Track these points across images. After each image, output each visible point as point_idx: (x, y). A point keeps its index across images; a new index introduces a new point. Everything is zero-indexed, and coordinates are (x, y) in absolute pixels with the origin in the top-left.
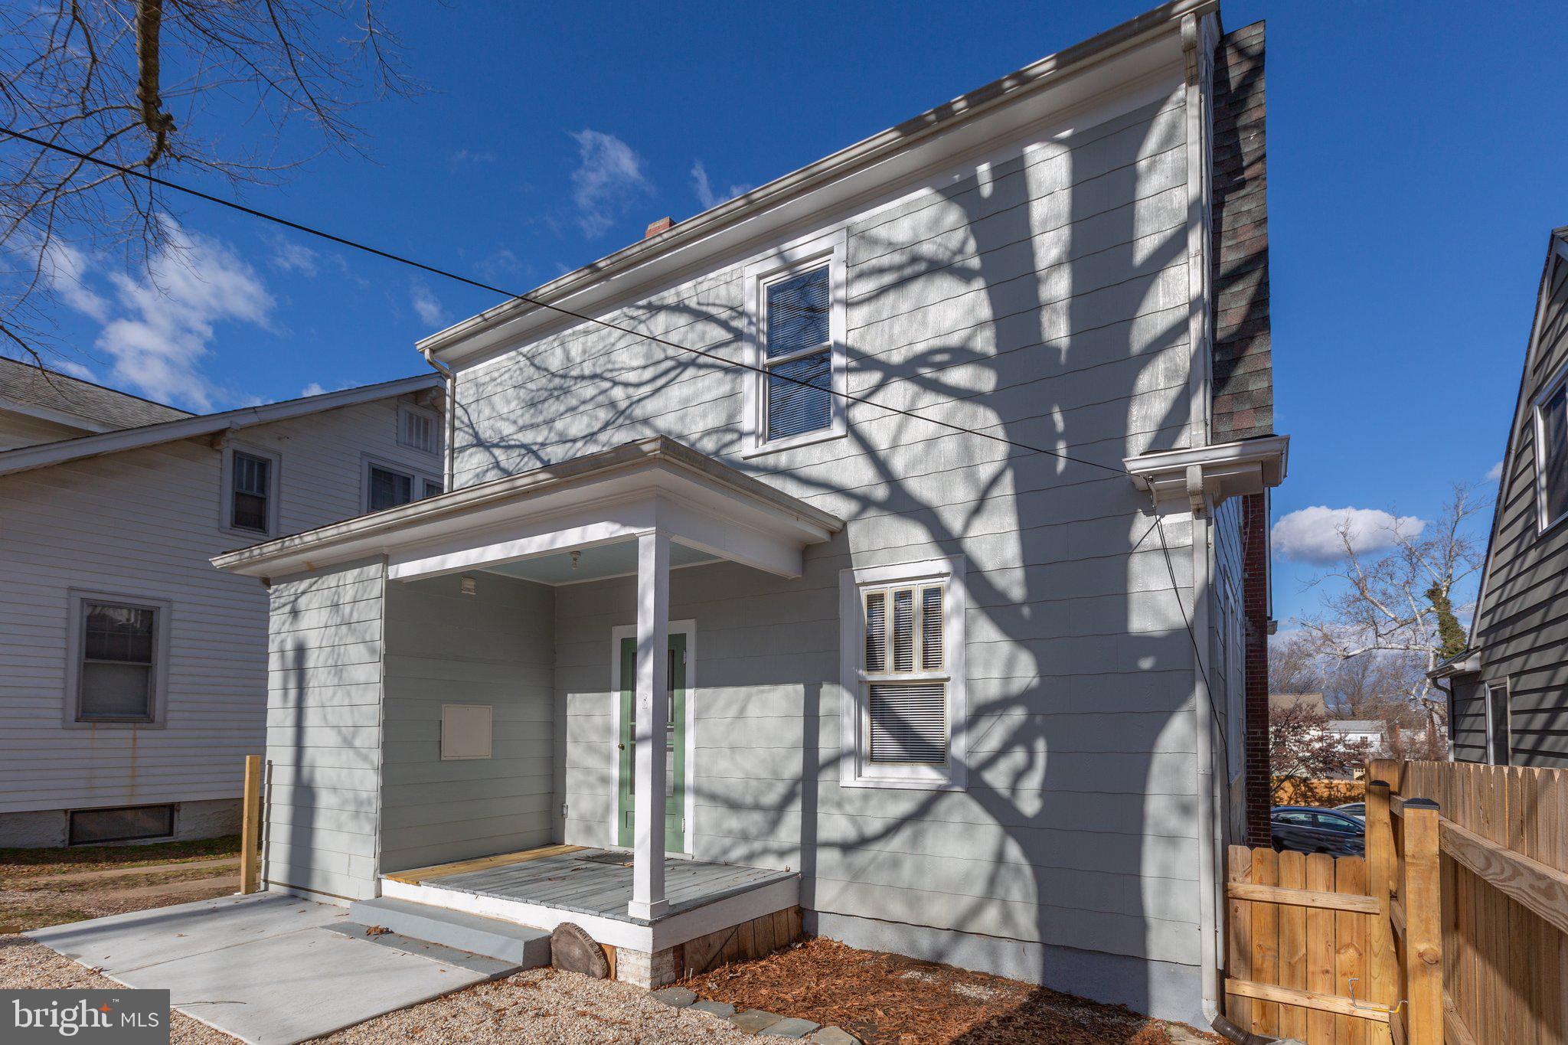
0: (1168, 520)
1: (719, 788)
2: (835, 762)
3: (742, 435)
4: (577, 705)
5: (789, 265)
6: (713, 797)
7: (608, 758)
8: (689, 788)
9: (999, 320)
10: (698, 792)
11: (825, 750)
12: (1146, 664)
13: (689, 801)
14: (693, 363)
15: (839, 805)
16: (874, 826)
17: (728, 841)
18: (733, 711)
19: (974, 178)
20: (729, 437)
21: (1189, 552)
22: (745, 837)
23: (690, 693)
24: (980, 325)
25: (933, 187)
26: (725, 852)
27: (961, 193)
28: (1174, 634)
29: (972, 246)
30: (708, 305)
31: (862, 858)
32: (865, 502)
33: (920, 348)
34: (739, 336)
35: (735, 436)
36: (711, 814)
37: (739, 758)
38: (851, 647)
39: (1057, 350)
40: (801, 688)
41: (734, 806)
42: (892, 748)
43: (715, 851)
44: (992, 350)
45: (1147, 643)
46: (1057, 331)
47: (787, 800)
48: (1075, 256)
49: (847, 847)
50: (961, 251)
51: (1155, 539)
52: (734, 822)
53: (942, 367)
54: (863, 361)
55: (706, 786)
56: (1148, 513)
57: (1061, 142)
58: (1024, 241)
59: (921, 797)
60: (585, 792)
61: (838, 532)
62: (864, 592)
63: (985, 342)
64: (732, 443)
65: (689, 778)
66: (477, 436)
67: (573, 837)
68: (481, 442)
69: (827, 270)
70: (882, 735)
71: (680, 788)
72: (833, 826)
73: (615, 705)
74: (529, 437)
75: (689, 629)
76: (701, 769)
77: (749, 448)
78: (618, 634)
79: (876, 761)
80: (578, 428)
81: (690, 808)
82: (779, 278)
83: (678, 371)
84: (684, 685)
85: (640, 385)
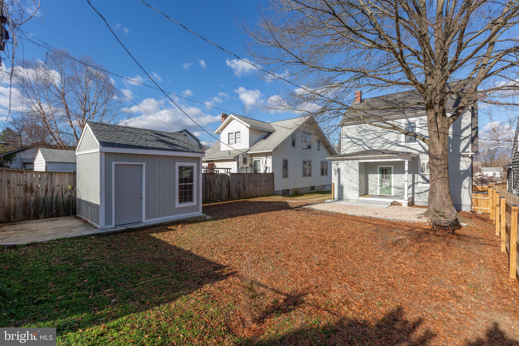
0: (466, 158)
1: (397, 186)
3: (401, 142)
4: (370, 176)
6: (396, 187)
7: (377, 182)
10: (394, 187)
12: (462, 173)
14: (392, 131)
15: (418, 188)
16: (423, 191)
17: (398, 193)
18: (399, 177)
20: (398, 142)
21: (468, 162)
22: (402, 192)
23: (393, 175)
28: (465, 170)
31: (420, 195)
32: (421, 152)
36: (396, 189)
37: (401, 183)
38: (420, 170)
39: (450, 138)
40: (412, 175)
41: (399, 188)
42: (425, 182)
43: (396, 194)
45: (462, 171)
46: (451, 136)
47: (409, 187)
49: (418, 193)
51: (464, 160)
52: (399, 191)
56: (463, 157)
60: (372, 187)
61: (418, 156)
62: (422, 164)
65: (393, 185)
66: (347, 136)
67: (370, 193)
68: (348, 137)
69: (415, 122)
70: (424, 180)
71: (391, 186)
72: (416, 191)
73: (378, 176)
74: (359, 138)
75: (392, 167)
76: (394, 184)
77: (402, 144)
78: (379, 167)
79: (423, 183)
80: (369, 137)
81: (393, 189)
82: (407, 122)
83: (389, 132)
84: (391, 174)
85: (382, 133)
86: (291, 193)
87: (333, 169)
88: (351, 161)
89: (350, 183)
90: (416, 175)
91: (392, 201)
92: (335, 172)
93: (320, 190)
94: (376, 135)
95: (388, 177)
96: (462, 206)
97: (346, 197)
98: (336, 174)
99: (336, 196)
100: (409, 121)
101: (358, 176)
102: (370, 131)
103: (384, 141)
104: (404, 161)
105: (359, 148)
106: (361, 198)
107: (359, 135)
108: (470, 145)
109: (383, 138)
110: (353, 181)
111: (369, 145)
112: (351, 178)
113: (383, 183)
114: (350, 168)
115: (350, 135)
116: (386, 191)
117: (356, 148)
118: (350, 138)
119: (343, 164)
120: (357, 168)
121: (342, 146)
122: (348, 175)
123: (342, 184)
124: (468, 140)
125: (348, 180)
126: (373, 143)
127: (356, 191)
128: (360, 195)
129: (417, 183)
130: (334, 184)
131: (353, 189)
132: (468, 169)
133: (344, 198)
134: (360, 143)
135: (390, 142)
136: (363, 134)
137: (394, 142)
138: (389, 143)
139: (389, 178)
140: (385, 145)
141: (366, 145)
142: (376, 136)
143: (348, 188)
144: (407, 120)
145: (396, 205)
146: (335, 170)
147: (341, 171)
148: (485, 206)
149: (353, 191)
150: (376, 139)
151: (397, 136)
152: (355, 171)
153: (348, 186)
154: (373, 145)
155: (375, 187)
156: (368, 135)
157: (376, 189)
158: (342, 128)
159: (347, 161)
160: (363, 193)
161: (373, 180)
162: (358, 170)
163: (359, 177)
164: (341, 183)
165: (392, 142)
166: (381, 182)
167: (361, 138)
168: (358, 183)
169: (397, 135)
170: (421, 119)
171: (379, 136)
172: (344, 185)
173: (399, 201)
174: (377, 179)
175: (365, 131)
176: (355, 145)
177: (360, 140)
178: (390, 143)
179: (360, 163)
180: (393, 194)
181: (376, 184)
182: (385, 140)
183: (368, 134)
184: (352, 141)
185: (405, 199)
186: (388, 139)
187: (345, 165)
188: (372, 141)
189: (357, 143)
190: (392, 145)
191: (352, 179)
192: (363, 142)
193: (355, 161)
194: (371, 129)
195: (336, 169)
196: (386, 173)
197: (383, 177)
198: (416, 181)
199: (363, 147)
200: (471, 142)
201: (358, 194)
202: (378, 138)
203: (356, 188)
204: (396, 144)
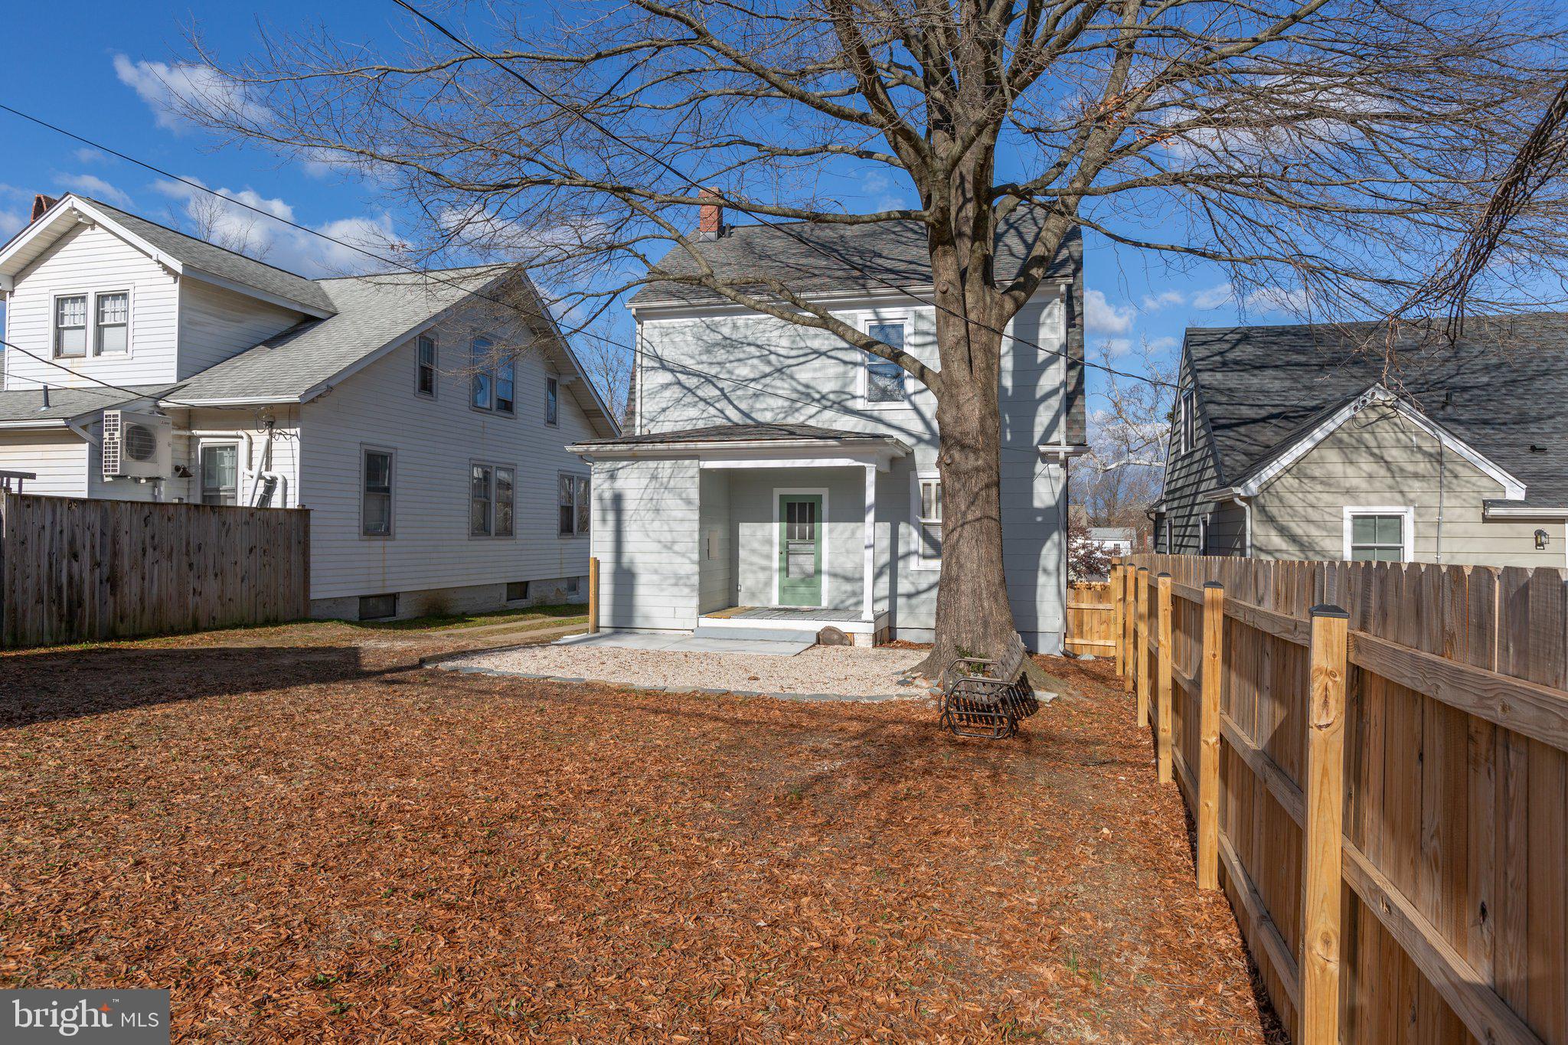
0: (1050, 466)
1: (839, 571)
3: (854, 397)
4: (745, 530)
6: (836, 576)
7: (769, 557)
8: (825, 572)
10: (830, 573)
11: (900, 555)
12: (1039, 519)
13: (824, 578)
14: (824, 354)
15: (906, 577)
16: (924, 586)
17: (844, 597)
18: (847, 534)
20: (844, 397)
21: (1058, 479)
22: (854, 594)
23: (825, 526)
26: (843, 602)
28: (1049, 509)
31: (914, 601)
32: (920, 440)
34: (854, 346)
35: (851, 397)
36: (839, 583)
37: (851, 556)
38: (915, 506)
39: (1008, 391)
40: (888, 523)
41: (845, 579)
42: (929, 551)
43: (837, 601)
45: (1040, 511)
46: (1008, 383)
47: (880, 574)
49: (909, 596)
51: (1045, 472)
52: (847, 587)
55: (831, 570)
56: (1043, 463)
60: (750, 575)
61: (910, 455)
62: (921, 482)
64: (848, 400)
65: (825, 567)
66: (660, 360)
67: (744, 601)
68: (664, 368)
69: (902, 326)
70: (927, 546)
71: (818, 572)
72: (904, 586)
73: (775, 530)
74: (704, 369)
75: (824, 492)
76: (831, 563)
77: (860, 405)
78: (777, 492)
79: (925, 557)
80: (743, 371)
81: (825, 581)
82: (875, 323)
83: (815, 356)
84: (821, 521)
85: (788, 357)
86: (404, 610)
87: (594, 495)
88: (668, 464)
89: (665, 557)
90: (903, 528)
91: (817, 626)
92: (604, 510)
93: (552, 598)
94: (769, 363)
95: (812, 533)
96: (1040, 635)
97: (646, 617)
98: (604, 520)
99: (605, 619)
100: (880, 320)
101: (696, 526)
102: (749, 344)
103: (798, 392)
104: (864, 468)
105: (705, 415)
106: (706, 622)
107: (704, 358)
108: (1063, 419)
109: (792, 378)
110: (676, 548)
111: (743, 406)
112: (668, 537)
113: (792, 559)
114: (666, 495)
115: (668, 354)
116: (802, 589)
117: (693, 412)
118: (672, 371)
119: (636, 474)
120: (694, 494)
121: (638, 401)
122: (657, 525)
123: (632, 562)
124: (1055, 402)
125: (656, 547)
126: (757, 396)
127: (686, 591)
128: (705, 610)
129: (908, 554)
130: (597, 563)
131: (676, 585)
132: (1057, 504)
133: (639, 622)
134: (710, 392)
135: (817, 396)
136: (721, 355)
137: (831, 396)
138: (814, 400)
139: (813, 538)
140: (799, 405)
141: (731, 402)
142: (768, 369)
143: (655, 578)
144: (876, 314)
145: (832, 643)
146: (601, 499)
147: (629, 505)
148: (1103, 634)
149: (675, 590)
150: (768, 380)
151: (845, 374)
152: (684, 506)
153: (656, 572)
154: (758, 406)
155: (762, 576)
156: (739, 360)
157: (768, 583)
158: (639, 327)
159: (652, 464)
160: (720, 599)
161: (756, 545)
162: (697, 502)
163: (701, 530)
164: (625, 559)
165: (823, 397)
166: (787, 553)
167: (713, 371)
168: (696, 557)
169: (841, 368)
170: (919, 316)
171: (780, 371)
172: (639, 569)
173: (845, 627)
174: (770, 542)
175: (729, 344)
176: (689, 399)
177: (709, 380)
178: (818, 401)
179: (704, 472)
180: (825, 604)
181: (764, 563)
182: (800, 388)
183: (742, 356)
184: (679, 383)
185: (864, 617)
186: (812, 384)
187: (644, 482)
188: (753, 387)
189: (700, 393)
190: (825, 408)
191: (674, 542)
192: (722, 390)
193: (687, 462)
194: (751, 339)
195: (608, 495)
196: (802, 520)
197: (790, 535)
198: (901, 550)
199: (722, 412)
200: (1064, 407)
201: (695, 602)
202: (776, 375)
203: (688, 577)
204: (839, 403)
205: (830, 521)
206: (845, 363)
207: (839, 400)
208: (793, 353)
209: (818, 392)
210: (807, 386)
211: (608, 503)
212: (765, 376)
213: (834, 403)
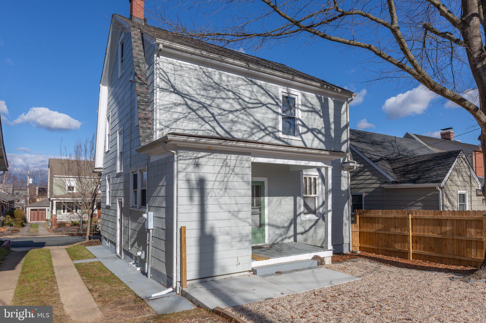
0: (345, 172)
1: (274, 223)
2: (300, 214)
3: (278, 131)
5: (289, 93)
6: (273, 226)
8: (266, 224)
9: (325, 128)
10: (269, 225)
11: (298, 213)
12: (343, 195)
13: (267, 228)
14: (265, 105)
17: (277, 237)
18: (278, 203)
19: (321, 98)
20: (275, 130)
22: (281, 235)
23: (266, 199)
24: (323, 127)
25: (315, 95)
26: (276, 240)
27: (320, 99)
29: (321, 111)
30: (269, 91)
33: (314, 127)
34: (277, 105)
35: (276, 130)
36: (273, 230)
37: (279, 215)
39: (332, 137)
40: (293, 197)
41: (278, 227)
44: (324, 134)
45: (343, 192)
46: (333, 135)
47: (290, 224)
48: (335, 122)
49: (302, 233)
50: (320, 111)
51: (344, 175)
52: (278, 232)
53: (318, 133)
54: (304, 125)
55: (271, 223)
56: (343, 170)
57: (333, 100)
58: (328, 115)
59: (315, 221)
62: (304, 177)
63: (323, 131)
64: (276, 132)
65: (267, 221)
66: (175, 89)
68: (176, 93)
69: (295, 99)
70: (305, 208)
71: (263, 224)
74: (203, 100)
75: (266, 180)
76: (270, 219)
77: (281, 135)
79: (305, 213)
80: (226, 106)
82: (285, 94)
83: (261, 105)
84: (264, 196)
85: (248, 103)
88: (233, 156)
90: (298, 198)
92: (191, 189)
94: (239, 103)
95: (258, 202)
96: (344, 245)
97: (223, 268)
98: (191, 198)
99: (191, 274)
102: (228, 90)
103: (253, 123)
105: (203, 128)
107: (203, 93)
109: (251, 115)
110: (241, 215)
111: (226, 127)
112: (235, 208)
114: (231, 179)
115: (179, 85)
117: (195, 126)
118: (182, 96)
119: (211, 162)
120: (250, 178)
121: (157, 111)
123: (212, 228)
124: (347, 146)
125: (226, 215)
126: (233, 121)
131: (241, 241)
132: (348, 189)
134: (206, 115)
135: (263, 128)
136: (213, 93)
137: (270, 129)
138: (261, 129)
139: (262, 205)
140: (255, 131)
141: (218, 123)
142: (239, 107)
143: (227, 237)
146: (188, 181)
147: (209, 186)
150: (238, 114)
151: (275, 118)
152: (245, 186)
153: (228, 234)
154: (234, 128)
156: (222, 98)
159: (223, 156)
162: (251, 183)
165: (266, 129)
167: (208, 102)
168: (251, 220)
170: (303, 96)
171: (244, 109)
173: (321, 254)
175: (218, 87)
176: (192, 115)
177: (204, 106)
178: (263, 130)
180: (267, 241)
182: (255, 121)
183: (224, 96)
184: (187, 104)
188: (231, 116)
189: (199, 113)
190: (267, 134)
191: (239, 211)
192: (213, 114)
193: (245, 157)
194: (230, 88)
195: (193, 177)
199: (214, 128)
200: (349, 148)
202: (242, 111)
203: (247, 236)
204: (272, 133)
205: (269, 195)
206: (274, 112)
207: (273, 131)
208: (251, 101)
209: (264, 126)
210: (258, 121)
211: (194, 183)
212: (237, 110)
213: (270, 133)
